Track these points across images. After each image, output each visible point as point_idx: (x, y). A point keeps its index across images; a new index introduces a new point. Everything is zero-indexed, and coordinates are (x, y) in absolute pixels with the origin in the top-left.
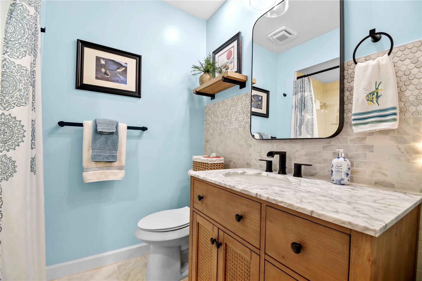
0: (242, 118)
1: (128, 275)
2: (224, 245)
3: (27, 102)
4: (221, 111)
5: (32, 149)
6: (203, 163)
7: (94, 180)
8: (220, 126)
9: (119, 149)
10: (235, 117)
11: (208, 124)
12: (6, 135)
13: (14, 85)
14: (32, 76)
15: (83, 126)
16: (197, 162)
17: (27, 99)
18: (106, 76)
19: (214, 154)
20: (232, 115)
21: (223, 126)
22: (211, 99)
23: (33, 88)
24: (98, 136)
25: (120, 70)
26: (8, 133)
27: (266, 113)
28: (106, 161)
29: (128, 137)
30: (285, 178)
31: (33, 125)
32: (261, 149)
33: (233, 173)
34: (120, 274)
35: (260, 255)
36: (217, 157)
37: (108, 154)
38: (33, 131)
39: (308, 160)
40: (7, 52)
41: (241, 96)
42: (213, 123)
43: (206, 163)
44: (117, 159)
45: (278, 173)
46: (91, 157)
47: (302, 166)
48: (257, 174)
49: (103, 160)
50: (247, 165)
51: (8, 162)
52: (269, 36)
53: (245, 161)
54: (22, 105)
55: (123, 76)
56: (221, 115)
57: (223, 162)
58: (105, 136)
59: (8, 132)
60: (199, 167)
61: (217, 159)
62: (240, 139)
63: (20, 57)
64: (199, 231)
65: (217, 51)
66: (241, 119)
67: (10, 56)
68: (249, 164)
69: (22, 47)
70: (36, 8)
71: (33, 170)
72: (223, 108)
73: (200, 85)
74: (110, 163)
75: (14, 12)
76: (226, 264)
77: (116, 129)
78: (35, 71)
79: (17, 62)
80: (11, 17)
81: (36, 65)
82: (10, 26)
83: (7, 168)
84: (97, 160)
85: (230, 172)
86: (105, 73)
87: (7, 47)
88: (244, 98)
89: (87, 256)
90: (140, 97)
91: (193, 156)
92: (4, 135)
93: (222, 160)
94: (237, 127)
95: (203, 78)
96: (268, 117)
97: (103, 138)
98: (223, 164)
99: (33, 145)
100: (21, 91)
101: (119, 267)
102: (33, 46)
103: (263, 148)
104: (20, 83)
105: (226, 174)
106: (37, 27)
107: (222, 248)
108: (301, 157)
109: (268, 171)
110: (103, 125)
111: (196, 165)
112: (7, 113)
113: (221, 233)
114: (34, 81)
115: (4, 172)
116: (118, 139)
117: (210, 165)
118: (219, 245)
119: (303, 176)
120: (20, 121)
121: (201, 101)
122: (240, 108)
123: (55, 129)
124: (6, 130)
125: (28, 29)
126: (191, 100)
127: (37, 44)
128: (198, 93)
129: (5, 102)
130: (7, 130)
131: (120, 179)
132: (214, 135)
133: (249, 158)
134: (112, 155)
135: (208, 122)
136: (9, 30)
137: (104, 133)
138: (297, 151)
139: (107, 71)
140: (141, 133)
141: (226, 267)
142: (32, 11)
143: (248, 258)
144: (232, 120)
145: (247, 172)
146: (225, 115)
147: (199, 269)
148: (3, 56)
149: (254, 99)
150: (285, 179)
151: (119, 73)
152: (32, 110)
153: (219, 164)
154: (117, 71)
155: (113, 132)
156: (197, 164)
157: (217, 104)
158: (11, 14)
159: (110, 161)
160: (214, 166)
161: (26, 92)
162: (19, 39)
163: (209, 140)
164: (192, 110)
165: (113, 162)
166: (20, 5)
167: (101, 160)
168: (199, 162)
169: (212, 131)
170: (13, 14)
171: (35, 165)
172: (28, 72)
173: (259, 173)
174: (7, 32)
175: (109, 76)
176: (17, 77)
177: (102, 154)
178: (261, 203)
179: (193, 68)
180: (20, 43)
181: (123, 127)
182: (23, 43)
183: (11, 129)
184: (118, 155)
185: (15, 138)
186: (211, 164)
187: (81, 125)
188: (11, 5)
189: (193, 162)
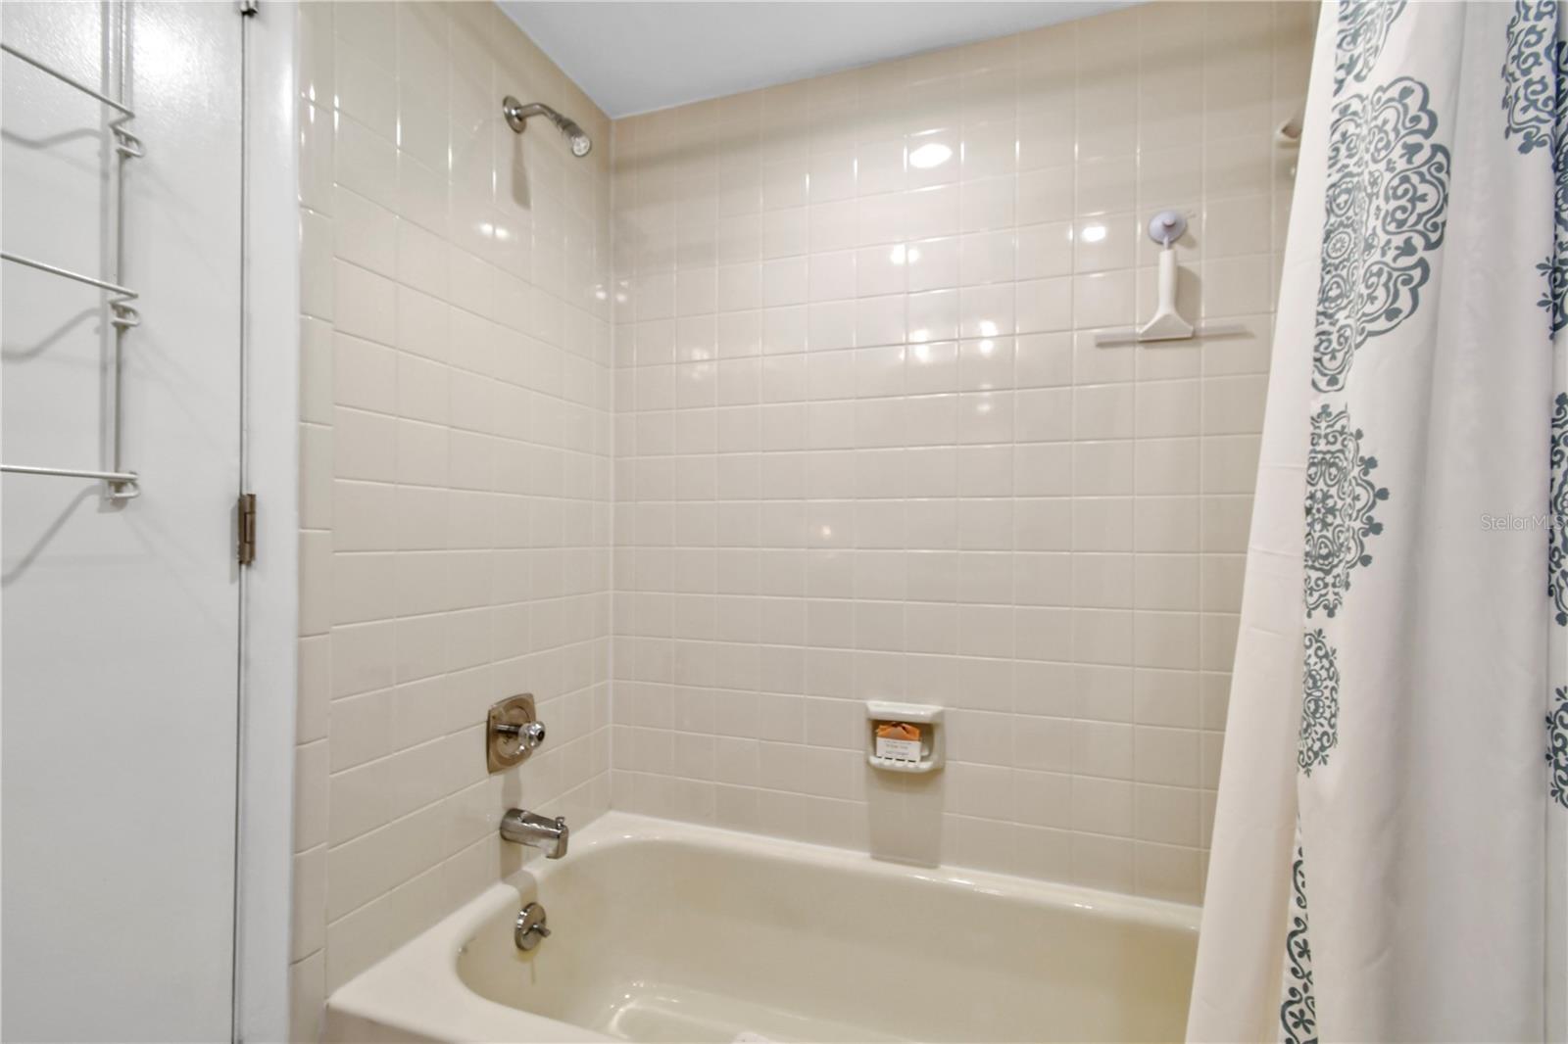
12: (1331, 525)
26: (1337, 513)
124: (1331, 497)
130: (1336, 498)
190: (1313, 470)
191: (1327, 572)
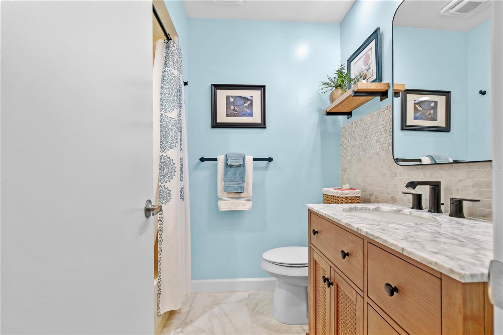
0: (384, 139)
1: (257, 305)
2: (335, 284)
3: (176, 145)
4: (359, 132)
5: (181, 181)
6: (334, 196)
7: (226, 209)
8: (358, 151)
9: (245, 180)
10: (376, 138)
11: (345, 149)
13: (168, 133)
14: (179, 124)
15: (217, 161)
16: (327, 195)
17: (176, 142)
18: (235, 112)
19: (347, 186)
20: (372, 136)
21: (361, 150)
22: (348, 117)
23: (180, 133)
24: (229, 169)
25: (246, 105)
27: (444, 126)
28: (235, 192)
29: (255, 169)
30: (433, 217)
31: (181, 162)
32: (409, 178)
33: (362, 208)
34: (249, 301)
35: (363, 298)
36: (351, 189)
37: (237, 185)
38: (182, 167)
39: (478, 193)
40: (162, 109)
41: (382, 110)
42: (350, 147)
43: (336, 197)
44: (244, 190)
45: (428, 212)
46: (223, 188)
47: (464, 202)
48: (396, 211)
49: (232, 191)
50: (392, 200)
51: (166, 191)
52: (442, 11)
53: (389, 195)
54: (173, 148)
55: (250, 110)
56: (359, 136)
57: (360, 196)
58: (234, 168)
59: (166, 168)
60: (329, 201)
61: (350, 192)
62: (383, 166)
63: (171, 111)
64: (317, 269)
65: (353, 58)
66: (382, 140)
67: (165, 112)
68: (394, 198)
69: (172, 103)
70: (179, 69)
71: (182, 198)
72: (361, 127)
73: (331, 104)
74: (239, 194)
75: (165, 77)
76: (338, 306)
77: (243, 161)
78: (181, 119)
79: (169, 115)
80: (163, 81)
81: (182, 115)
82: (163, 89)
83: (166, 195)
84: (228, 191)
85: (357, 207)
86: (234, 110)
87: (163, 106)
88: (386, 112)
89: (223, 278)
90: (265, 128)
91: (323, 188)
92: (164, 171)
93: (358, 192)
94: (378, 150)
95: (333, 95)
96: (449, 131)
97: (232, 170)
98: (359, 198)
99: (182, 178)
100: (172, 137)
101: (249, 295)
102: (179, 100)
103: (412, 177)
104: (171, 131)
105: (350, 208)
106: (180, 84)
107: (333, 288)
108: (466, 189)
109: (415, 207)
110: (232, 159)
111: (326, 199)
112: (164, 155)
113: (332, 271)
114: (181, 128)
115: (164, 198)
116: (245, 171)
117: (341, 199)
118: (330, 284)
119: (465, 217)
120: (173, 160)
121: (335, 123)
122: (381, 126)
123: (198, 164)
124: (164, 167)
125: (175, 88)
126: (322, 122)
127: (181, 98)
128: (329, 113)
129: (163, 147)
131: (248, 210)
132: (351, 162)
133: (394, 191)
134: (240, 187)
135: (345, 146)
136: (163, 92)
137: (233, 166)
138: (460, 181)
139: (236, 107)
140: (268, 164)
141: (338, 310)
142: (176, 72)
143: (354, 300)
144: (372, 142)
145: (382, 208)
146: (364, 136)
147: (318, 310)
148: (161, 112)
149: (421, 108)
150: (433, 219)
151: (246, 107)
152: (181, 150)
153: (354, 198)
154: (244, 105)
155: (241, 165)
156: (327, 197)
157: (354, 123)
158: (163, 79)
159: (238, 192)
160: (347, 200)
161: (176, 138)
162: (169, 97)
163: (347, 169)
164: (324, 134)
165: (241, 193)
166: (168, 70)
167: (231, 191)
168: (329, 195)
169: (349, 158)
170: (165, 79)
171: (183, 193)
172: (176, 122)
173: (399, 209)
174: (162, 94)
175: (237, 112)
176: (169, 127)
177: (232, 185)
178: (363, 239)
179: (322, 85)
180: (170, 101)
181: (249, 159)
182: (172, 100)
183: (167, 166)
184: (245, 186)
185: (170, 173)
186: (343, 197)
187: (216, 160)
188: (163, 73)
189: (323, 195)
190: (161, 163)
191: (165, 177)
